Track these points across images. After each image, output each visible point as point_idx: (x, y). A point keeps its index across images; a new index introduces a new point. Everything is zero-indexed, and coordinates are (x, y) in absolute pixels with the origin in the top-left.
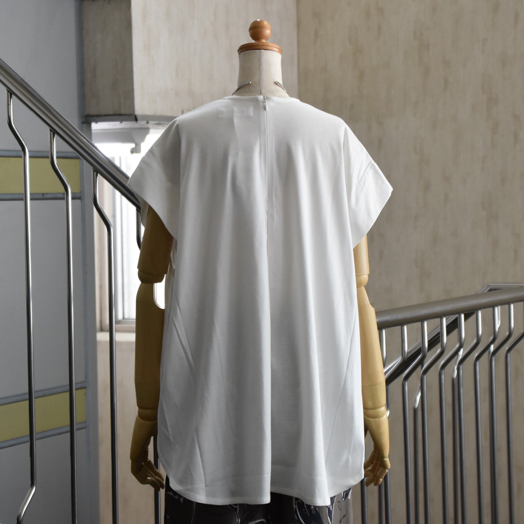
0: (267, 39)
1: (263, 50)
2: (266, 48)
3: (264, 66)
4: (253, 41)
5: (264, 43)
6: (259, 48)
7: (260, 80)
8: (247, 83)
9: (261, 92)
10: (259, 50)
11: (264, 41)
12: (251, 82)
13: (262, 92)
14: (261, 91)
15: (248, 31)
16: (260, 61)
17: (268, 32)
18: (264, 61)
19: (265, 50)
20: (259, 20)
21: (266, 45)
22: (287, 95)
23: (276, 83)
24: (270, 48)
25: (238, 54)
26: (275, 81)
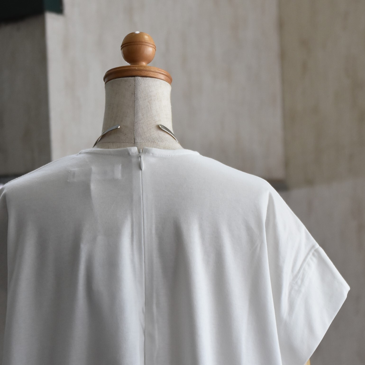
0: (149, 62)
1: (140, 78)
2: (144, 74)
3: (141, 102)
4: (126, 64)
5: (144, 67)
6: (134, 73)
7: (133, 124)
8: (114, 128)
9: (134, 141)
10: (132, 78)
11: (144, 64)
12: (119, 127)
13: (136, 141)
14: (134, 139)
15: (120, 48)
16: (134, 93)
17: (149, 50)
18: (140, 94)
19: (142, 78)
20: (137, 32)
21: (146, 71)
22: (178, 145)
23: (160, 128)
24: (151, 74)
25: (104, 83)
26: (159, 123)
